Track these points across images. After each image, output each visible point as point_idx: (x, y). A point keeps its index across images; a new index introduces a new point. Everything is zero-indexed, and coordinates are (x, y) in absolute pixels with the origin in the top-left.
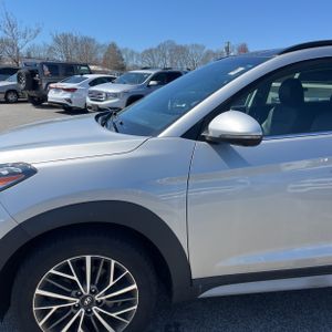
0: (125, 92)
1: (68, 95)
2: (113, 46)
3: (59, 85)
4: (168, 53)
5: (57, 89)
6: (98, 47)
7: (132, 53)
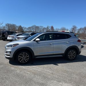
0: (25, 37)
1: (12, 38)
2: (20, 26)
3: (10, 36)
4: (34, 28)
5: (9, 37)
6: (17, 26)
7: (25, 28)
